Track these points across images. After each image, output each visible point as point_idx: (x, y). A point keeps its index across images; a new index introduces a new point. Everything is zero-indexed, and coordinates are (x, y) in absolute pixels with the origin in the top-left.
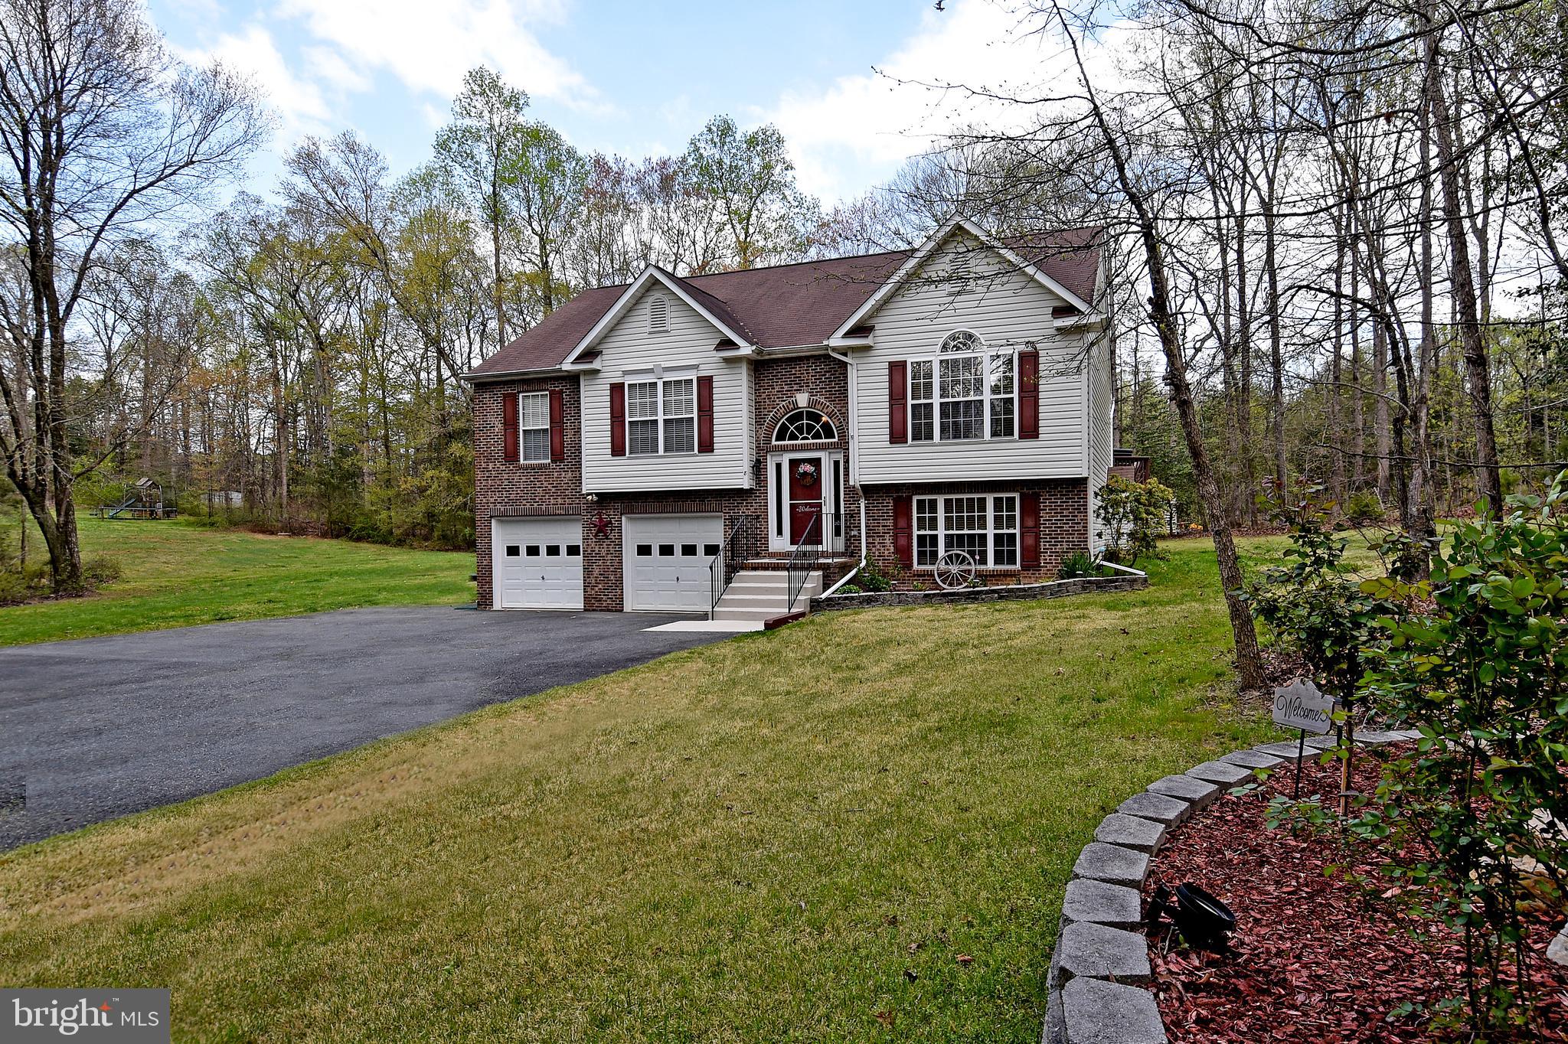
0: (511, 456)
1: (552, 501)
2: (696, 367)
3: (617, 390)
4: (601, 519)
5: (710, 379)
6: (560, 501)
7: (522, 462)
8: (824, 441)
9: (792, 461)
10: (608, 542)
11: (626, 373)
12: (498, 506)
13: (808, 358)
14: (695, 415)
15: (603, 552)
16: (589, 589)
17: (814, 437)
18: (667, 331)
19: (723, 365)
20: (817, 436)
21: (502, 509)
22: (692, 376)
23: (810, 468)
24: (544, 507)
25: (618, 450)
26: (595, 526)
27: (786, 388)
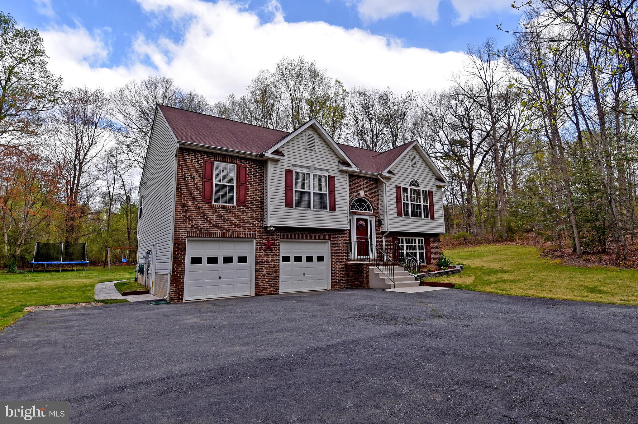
0: (207, 199)
1: (237, 229)
2: (327, 170)
3: (289, 173)
4: (268, 241)
5: (334, 177)
6: (242, 229)
7: (213, 203)
8: (368, 212)
9: (357, 219)
10: (272, 254)
11: (293, 165)
12: (195, 230)
13: (364, 177)
14: (328, 193)
15: (269, 260)
16: (259, 282)
17: (364, 210)
18: (315, 151)
19: (339, 173)
20: (365, 210)
21: (198, 232)
22: (327, 174)
23: (363, 223)
24: (231, 233)
25: (289, 204)
26: (265, 245)
27: (356, 188)
